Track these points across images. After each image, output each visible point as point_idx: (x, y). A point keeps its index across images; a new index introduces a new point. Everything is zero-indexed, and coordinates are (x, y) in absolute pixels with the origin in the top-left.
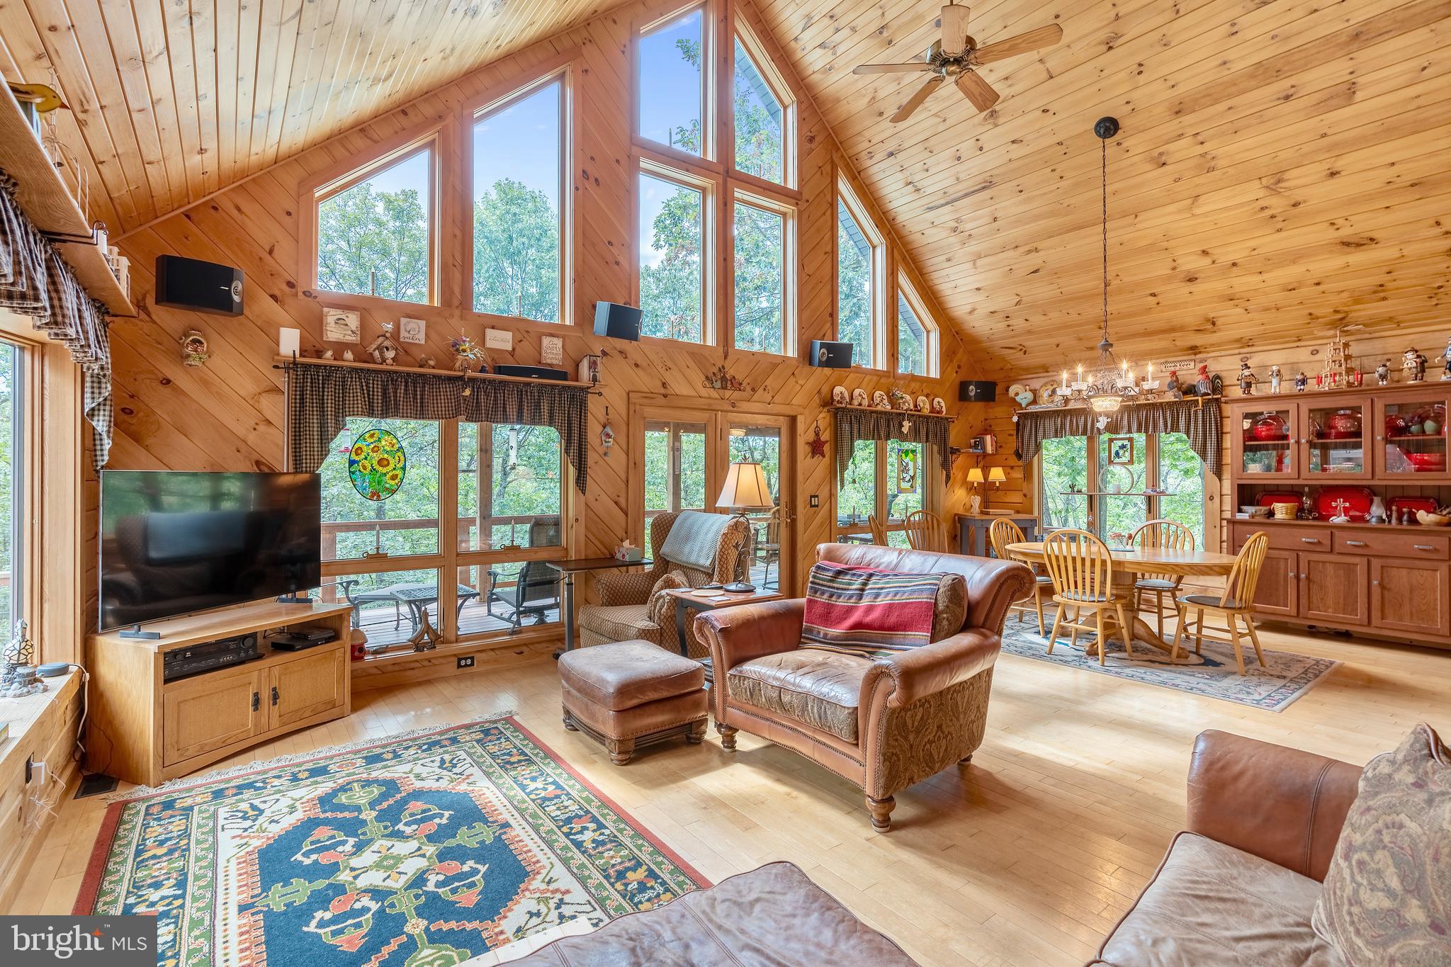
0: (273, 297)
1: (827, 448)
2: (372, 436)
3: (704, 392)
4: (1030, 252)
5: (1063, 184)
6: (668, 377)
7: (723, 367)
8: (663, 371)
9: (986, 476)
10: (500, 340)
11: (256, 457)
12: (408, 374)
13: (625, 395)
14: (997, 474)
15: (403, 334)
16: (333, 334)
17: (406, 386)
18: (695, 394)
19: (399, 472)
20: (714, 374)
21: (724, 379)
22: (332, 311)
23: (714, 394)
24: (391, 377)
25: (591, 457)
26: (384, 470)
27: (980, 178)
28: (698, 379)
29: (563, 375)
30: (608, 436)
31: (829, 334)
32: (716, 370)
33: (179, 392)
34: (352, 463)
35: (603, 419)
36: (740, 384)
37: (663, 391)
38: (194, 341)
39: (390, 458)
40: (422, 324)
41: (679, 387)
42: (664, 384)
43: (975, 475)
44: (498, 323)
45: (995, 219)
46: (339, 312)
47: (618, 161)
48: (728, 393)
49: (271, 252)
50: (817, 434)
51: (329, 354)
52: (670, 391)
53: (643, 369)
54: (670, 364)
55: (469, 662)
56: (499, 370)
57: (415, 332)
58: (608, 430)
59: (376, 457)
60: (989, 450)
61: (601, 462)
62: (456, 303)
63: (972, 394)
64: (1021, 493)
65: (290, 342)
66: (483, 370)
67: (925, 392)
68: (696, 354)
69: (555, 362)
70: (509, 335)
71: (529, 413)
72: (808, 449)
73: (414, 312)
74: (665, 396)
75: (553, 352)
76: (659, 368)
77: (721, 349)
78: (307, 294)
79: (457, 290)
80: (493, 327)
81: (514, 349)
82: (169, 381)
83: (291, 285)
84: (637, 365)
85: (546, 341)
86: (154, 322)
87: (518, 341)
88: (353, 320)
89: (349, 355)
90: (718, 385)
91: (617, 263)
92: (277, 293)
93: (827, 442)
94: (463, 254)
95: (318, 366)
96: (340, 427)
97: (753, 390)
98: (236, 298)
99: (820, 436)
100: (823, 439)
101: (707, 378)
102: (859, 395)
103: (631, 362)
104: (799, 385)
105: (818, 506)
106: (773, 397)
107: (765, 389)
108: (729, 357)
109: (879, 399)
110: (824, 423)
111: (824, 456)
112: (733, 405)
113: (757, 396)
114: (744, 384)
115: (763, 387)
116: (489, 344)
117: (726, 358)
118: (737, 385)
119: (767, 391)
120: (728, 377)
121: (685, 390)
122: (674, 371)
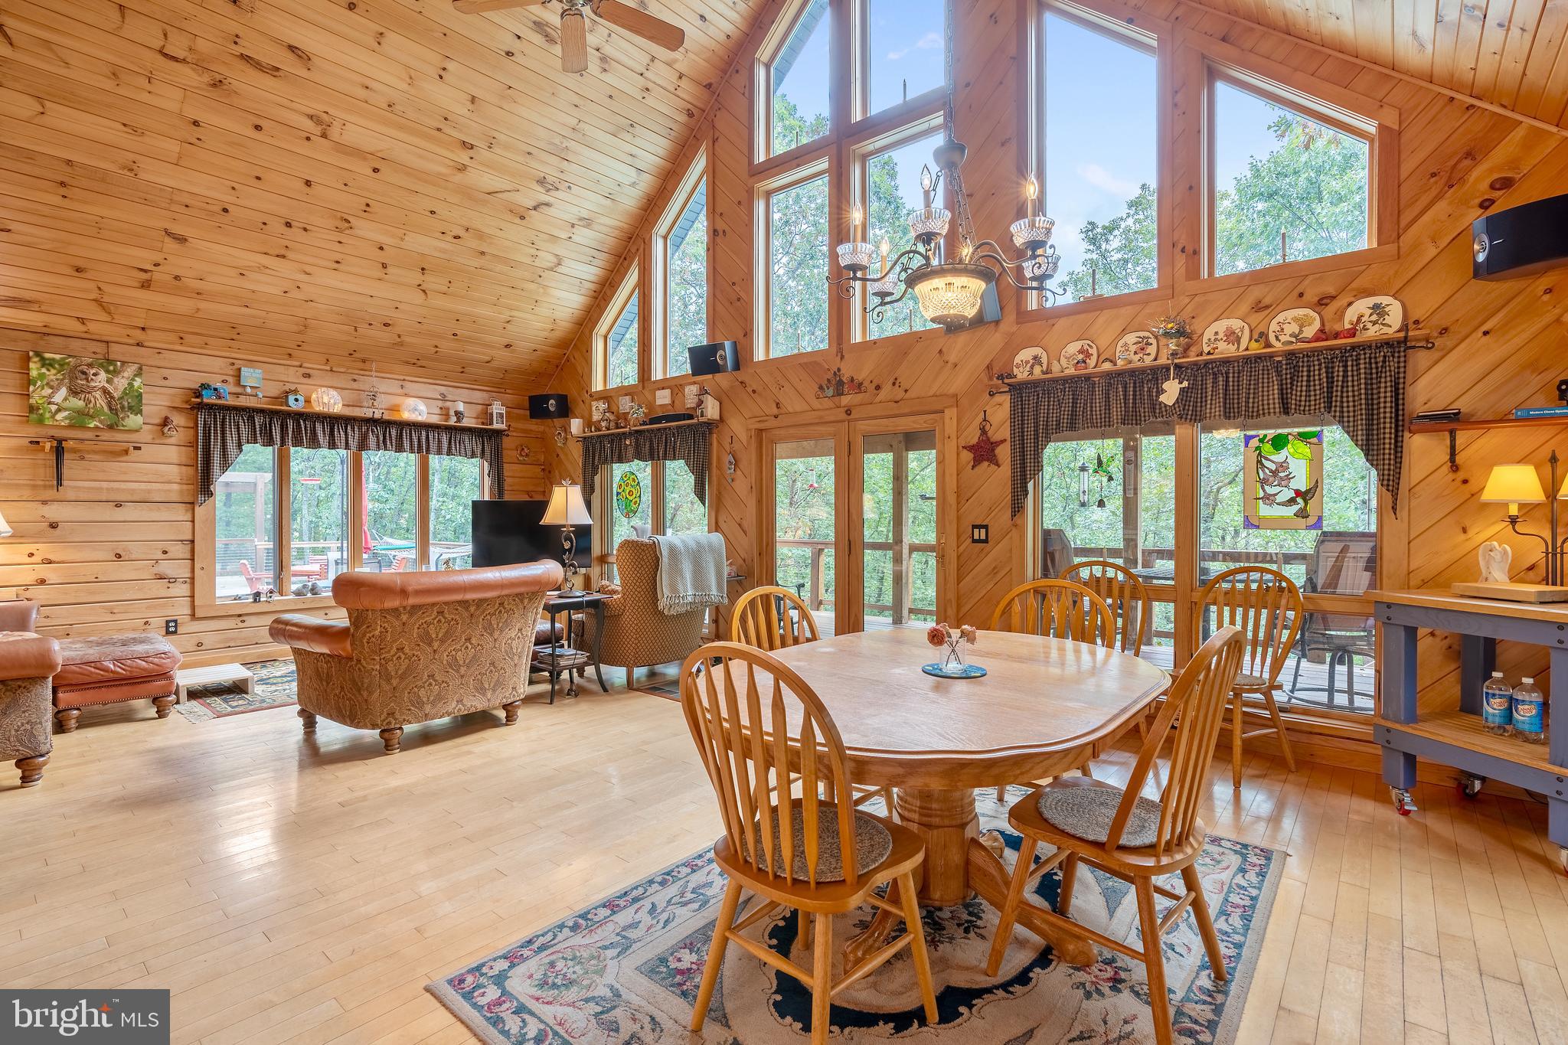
0: (582, 401)
1: (1004, 452)
2: (626, 476)
3: (816, 404)
6: (780, 396)
7: (839, 370)
8: (776, 391)
10: (663, 398)
13: (745, 422)
15: (620, 407)
18: (806, 408)
20: (828, 380)
21: (841, 383)
22: (596, 404)
23: (827, 403)
28: (810, 391)
29: (688, 417)
30: (730, 463)
35: (728, 447)
36: (861, 384)
37: (775, 411)
38: (558, 434)
40: (629, 398)
41: (791, 403)
44: (664, 384)
46: (599, 403)
47: (739, 202)
48: (845, 400)
49: (581, 376)
50: (984, 431)
53: (760, 395)
54: (782, 382)
56: (653, 421)
57: (625, 405)
58: (730, 457)
62: (646, 377)
65: (576, 426)
66: (644, 423)
68: (807, 363)
69: (692, 405)
70: (668, 392)
72: (967, 456)
73: (626, 391)
74: (776, 417)
75: (690, 397)
76: (772, 389)
77: (834, 349)
78: (591, 396)
79: (645, 368)
80: (661, 389)
81: (673, 402)
83: (587, 392)
84: (754, 391)
85: (687, 389)
87: (674, 395)
88: (601, 406)
89: (593, 429)
90: (830, 392)
91: (738, 300)
93: (1003, 441)
95: (590, 437)
97: (878, 388)
98: (552, 409)
99: (990, 434)
100: (995, 438)
101: (821, 388)
102: (1081, 352)
103: (750, 390)
104: (949, 364)
105: (986, 541)
106: (906, 391)
107: (894, 384)
108: (846, 356)
109: (1133, 348)
110: (1000, 412)
111: (999, 466)
112: (848, 412)
113: (883, 395)
114: (866, 384)
115: (892, 380)
116: (659, 402)
117: (842, 357)
118: (858, 387)
119: (897, 385)
120: (844, 380)
121: (799, 406)
122: (788, 388)
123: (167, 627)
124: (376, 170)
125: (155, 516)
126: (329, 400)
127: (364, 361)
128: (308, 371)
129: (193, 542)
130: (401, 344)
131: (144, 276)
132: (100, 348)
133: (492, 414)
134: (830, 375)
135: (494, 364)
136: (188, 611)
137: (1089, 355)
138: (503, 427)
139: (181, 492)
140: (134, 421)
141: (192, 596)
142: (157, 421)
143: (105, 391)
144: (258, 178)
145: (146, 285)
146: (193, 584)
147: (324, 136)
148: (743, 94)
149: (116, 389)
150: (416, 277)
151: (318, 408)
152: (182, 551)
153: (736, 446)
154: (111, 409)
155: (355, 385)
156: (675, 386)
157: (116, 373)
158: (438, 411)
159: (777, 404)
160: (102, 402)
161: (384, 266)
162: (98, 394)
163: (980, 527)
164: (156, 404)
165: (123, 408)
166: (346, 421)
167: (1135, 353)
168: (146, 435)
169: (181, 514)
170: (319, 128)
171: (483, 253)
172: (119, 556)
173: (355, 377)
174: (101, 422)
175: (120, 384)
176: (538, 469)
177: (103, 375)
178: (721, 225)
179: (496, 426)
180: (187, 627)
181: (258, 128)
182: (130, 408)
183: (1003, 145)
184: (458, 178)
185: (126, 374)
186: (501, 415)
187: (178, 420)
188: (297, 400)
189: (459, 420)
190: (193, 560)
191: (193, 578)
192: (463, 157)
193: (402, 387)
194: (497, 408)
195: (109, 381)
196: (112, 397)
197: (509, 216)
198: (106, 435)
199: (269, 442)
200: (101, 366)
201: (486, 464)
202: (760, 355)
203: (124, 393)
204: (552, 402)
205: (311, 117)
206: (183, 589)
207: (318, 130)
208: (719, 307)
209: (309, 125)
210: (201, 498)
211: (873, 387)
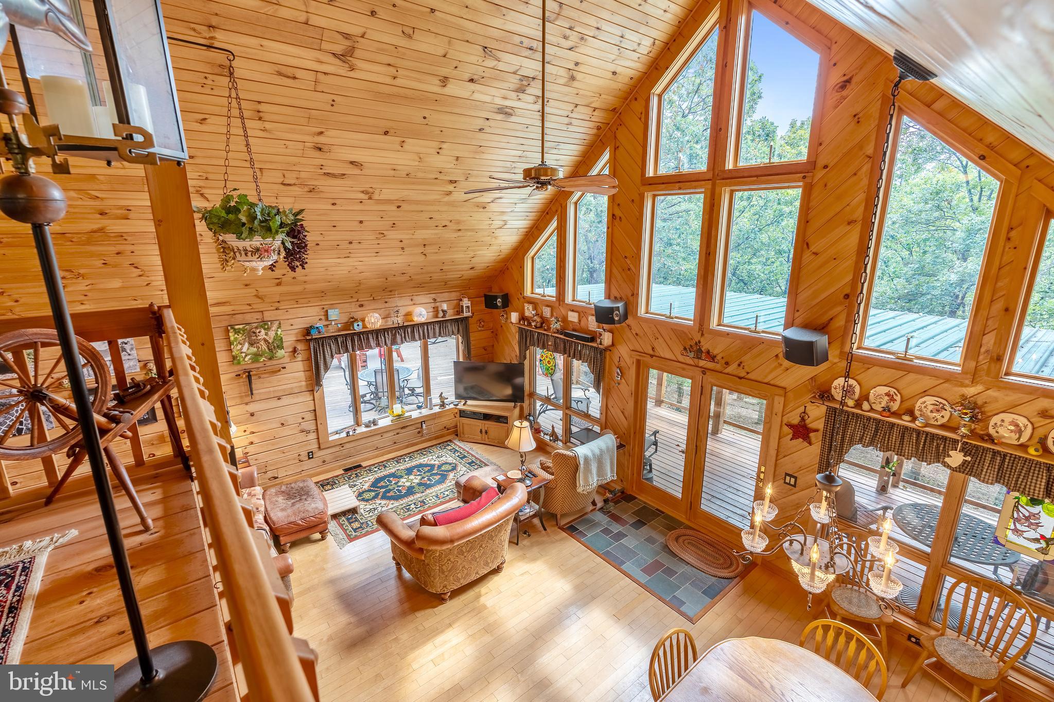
1: (816, 436)
3: (681, 359)
6: (656, 344)
7: (699, 342)
8: (652, 340)
10: (573, 317)
11: (514, 357)
13: (630, 351)
15: (543, 314)
16: (525, 313)
18: (674, 358)
20: (691, 346)
21: (700, 351)
22: (527, 305)
23: (689, 360)
25: (610, 383)
28: (678, 349)
30: (618, 374)
34: (540, 360)
35: (616, 363)
37: (651, 352)
40: (549, 309)
41: (663, 351)
44: (572, 308)
47: (633, 200)
48: (702, 363)
49: (517, 282)
50: (803, 419)
51: (522, 322)
52: (657, 354)
53: (641, 337)
54: (658, 335)
56: (564, 333)
57: (547, 312)
58: (619, 370)
59: (547, 359)
61: (615, 387)
62: (560, 299)
65: (514, 318)
66: (561, 333)
68: (677, 330)
69: (593, 329)
70: (577, 315)
72: (788, 430)
73: (548, 304)
74: (652, 356)
75: (592, 324)
77: (698, 328)
78: (523, 299)
79: (562, 293)
80: (571, 311)
81: (580, 322)
84: (637, 334)
85: (590, 318)
87: (580, 317)
88: (530, 308)
89: (526, 323)
90: (692, 355)
91: (629, 269)
93: (817, 431)
95: (519, 327)
97: (727, 363)
98: (499, 304)
99: (807, 422)
100: (812, 426)
101: (685, 349)
102: (888, 394)
103: (634, 333)
104: (783, 367)
105: (794, 486)
106: (748, 373)
107: (739, 365)
108: (706, 335)
109: (931, 408)
110: (817, 414)
111: (810, 444)
112: (704, 372)
113: (729, 370)
114: (719, 357)
115: (737, 363)
116: (570, 318)
117: (702, 335)
118: (713, 358)
119: (742, 365)
120: (703, 349)
121: (668, 355)
122: (661, 340)
123: (309, 455)
124: (399, 207)
125: (296, 401)
126: (374, 320)
127: (391, 291)
128: (362, 303)
129: (315, 410)
130: (412, 280)
131: (278, 281)
132: (259, 316)
133: (462, 306)
134: (693, 343)
135: (464, 278)
136: (317, 446)
137: (892, 399)
138: (470, 314)
139: (307, 385)
140: (281, 353)
141: (318, 438)
142: (291, 350)
143: (265, 340)
144: (334, 226)
145: (279, 284)
146: (317, 432)
147: (370, 198)
148: (640, 119)
149: (270, 338)
150: (422, 249)
151: (370, 327)
152: (309, 416)
153: (622, 364)
154: (269, 349)
155: (387, 305)
156: (581, 312)
157: (269, 329)
158: (432, 310)
159: (653, 348)
160: (264, 347)
161: (403, 248)
162: (262, 343)
163: (791, 476)
164: (289, 339)
165: (274, 347)
166: (384, 331)
167: (931, 411)
168: (287, 360)
169: (308, 397)
170: (367, 196)
171: (460, 230)
172: (283, 424)
173: (386, 300)
174: (266, 357)
175: (272, 334)
176: (489, 332)
177: (263, 332)
178: (618, 213)
179: (466, 314)
180: (318, 454)
181: (334, 204)
182: (278, 347)
183: (849, 223)
184: (447, 199)
185: (273, 329)
186: (468, 307)
187: (300, 347)
188: (358, 325)
189: (444, 316)
190: (316, 420)
191: (317, 429)
192: (451, 188)
193: (412, 300)
194: (466, 303)
195: (266, 334)
196: (269, 343)
197: (476, 209)
198: (269, 363)
199: (347, 351)
200: (262, 327)
201: (460, 338)
202: (642, 311)
203: (274, 339)
204: (499, 300)
205: (363, 192)
206: (313, 436)
207: (366, 197)
208: (615, 271)
209: (362, 196)
210: (316, 388)
211: (723, 362)
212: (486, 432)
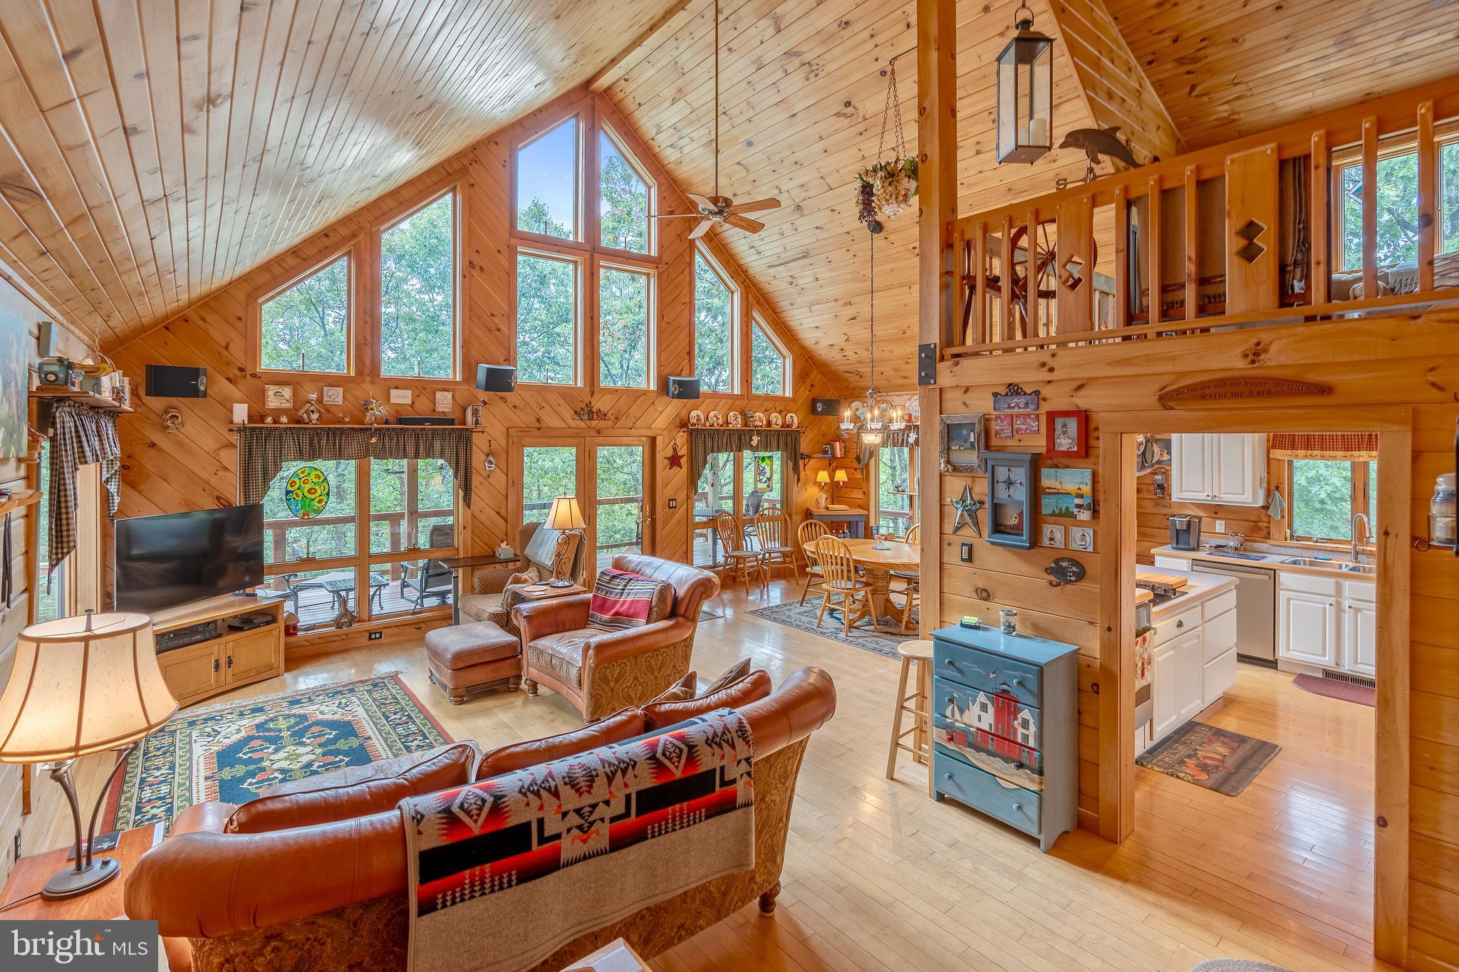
0: (229, 379)
1: (684, 461)
2: (303, 472)
4: (846, 304)
5: (855, 260)
6: (542, 414)
7: (590, 403)
8: (537, 410)
9: (832, 476)
10: (402, 397)
11: (216, 494)
12: (330, 429)
13: (505, 430)
14: (841, 476)
15: (326, 398)
16: (273, 403)
17: (328, 437)
18: (565, 425)
19: (325, 498)
20: (582, 409)
21: (590, 412)
22: (272, 387)
23: (582, 425)
24: (317, 432)
25: (476, 480)
26: (313, 497)
27: (801, 250)
28: (568, 413)
29: (452, 422)
30: (490, 462)
31: (686, 371)
32: (583, 405)
33: (161, 451)
34: (288, 492)
35: (486, 450)
36: (605, 415)
37: (538, 425)
38: (172, 417)
39: (317, 487)
40: (340, 390)
41: (551, 420)
42: (538, 420)
43: (823, 476)
44: (400, 384)
45: (817, 279)
46: (277, 387)
47: (499, 251)
48: (594, 423)
49: (227, 347)
50: (675, 450)
51: (269, 420)
52: (544, 425)
53: (521, 410)
54: (542, 404)
55: (378, 635)
56: (400, 421)
57: (335, 396)
58: (491, 458)
59: (308, 487)
60: (838, 454)
61: (485, 482)
62: (367, 371)
63: (820, 410)
64: (861, 491)
65: (240, 413)
66: (387, 422)
67: (778, 409)
68: (566, 394)
69: (445, 410)
70: (409, 393)
71: (424, 449)
72: (667, 462)
73: (334, 381)
74: (539, 429)
75: (444, 403)
76: (534, 408)
77: (588, 389)
78: (254, 375)
79: (368, 362)
80: (397, 388)
81: (413, 403)
82: (154, 445)
83: (241, 370)
84: (515, 407)
85: (439, 395)
86: (144, 404)
87: (416, 396)
88: (287, 392)
89: (284, 419)
90: (586, 417)
91: (499, 330)
92: (231, 376)
93: (684, 456)
94: (372, 335)
95: (261, 428)
96: (278, 468)
97: (617, 419)
99: (677, 451)
100: (680, 453)
101: (576, 412)
104: (658, 412)
105: (676, 507)
106: (634, 423)
107: (627, 418)
108: (596, 395)
109: (733, 418)
110: (682, 442)
111: (681, 468)
112: (598, 432)
113: (620, 424)
114: (609, 414)
115: (626, 416)
116: (393, 400)
117: (592, 395)
118: (602, 416)
120: (594, 410)
121: (556, 423)
122: (547, 409)
137: (719, 419)
138: (127, 407)
153: (495, 449)
156: (417, 388)
163: (673, 500)
167: (734, 421)
178: (478, 261)
189: (116, 400)
208: (476, 329)
211: (613, 417)
212: (230, 662)
